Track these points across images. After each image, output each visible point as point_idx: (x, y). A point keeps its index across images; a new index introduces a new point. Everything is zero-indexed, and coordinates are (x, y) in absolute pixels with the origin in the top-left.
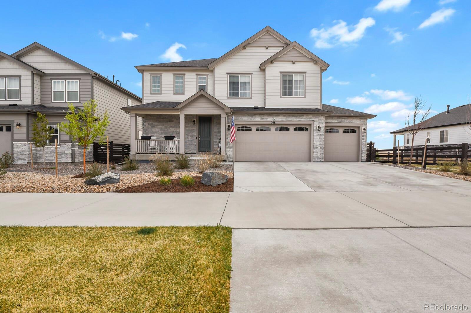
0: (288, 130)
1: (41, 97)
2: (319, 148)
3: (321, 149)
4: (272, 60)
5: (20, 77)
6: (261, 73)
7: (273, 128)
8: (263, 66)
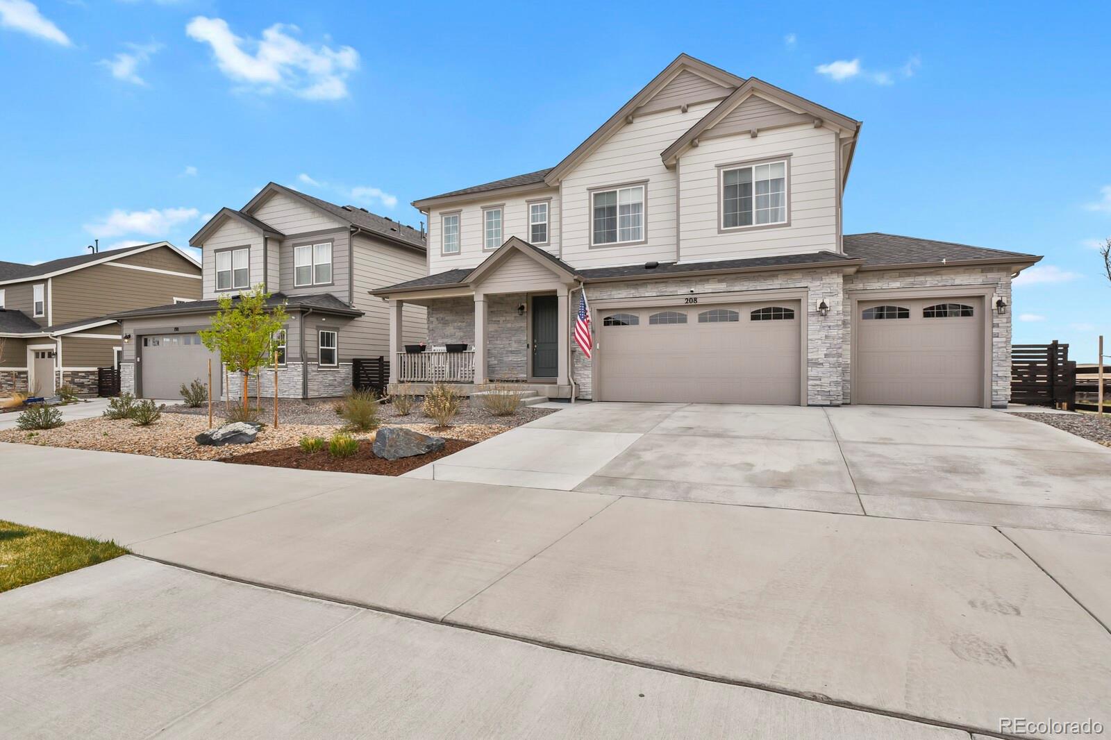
0: (734, 317)
1: (280, 280)
2: (827, 365)
3: (831, 370)
4: (692, 139)
5: (249, 247)
6: (669, 176)
7: (693, 316)
8: (671, 158)
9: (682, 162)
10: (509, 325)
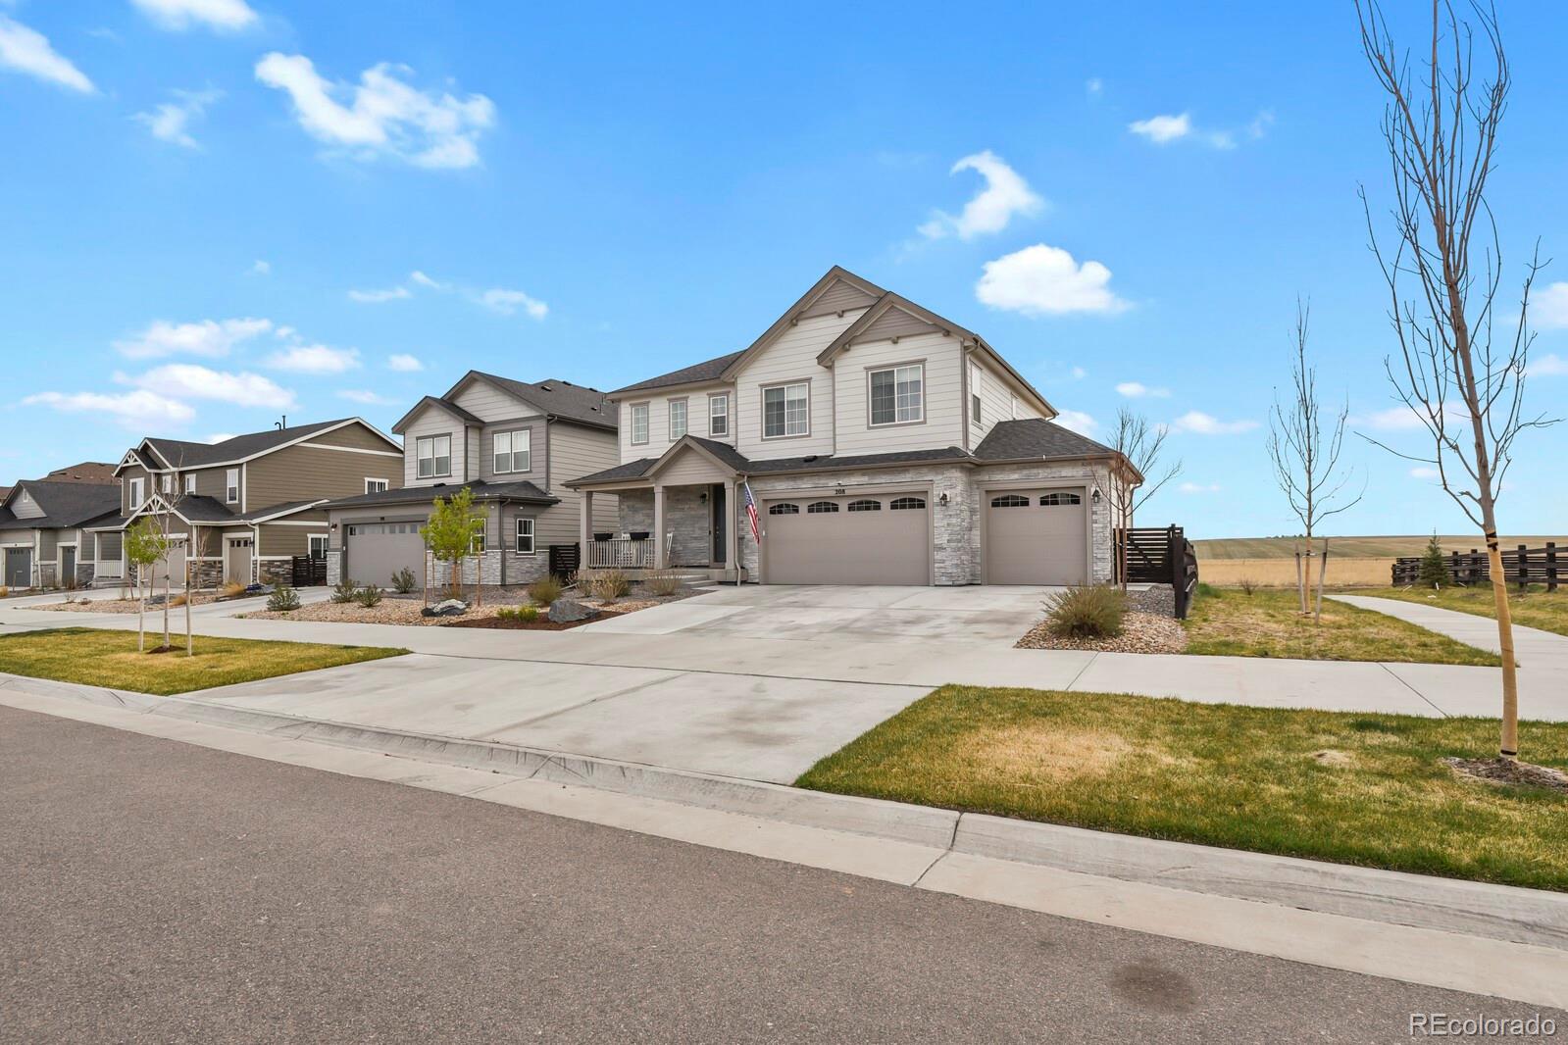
0: (877, 507)
1: (480, 467)
2: (949, 549)
3: (953, 554)
4: (845, 343)
5: (450, 434)
7: (843, 506)
8: (827, 359)
9: (836, 364)
10: (693, 513)
